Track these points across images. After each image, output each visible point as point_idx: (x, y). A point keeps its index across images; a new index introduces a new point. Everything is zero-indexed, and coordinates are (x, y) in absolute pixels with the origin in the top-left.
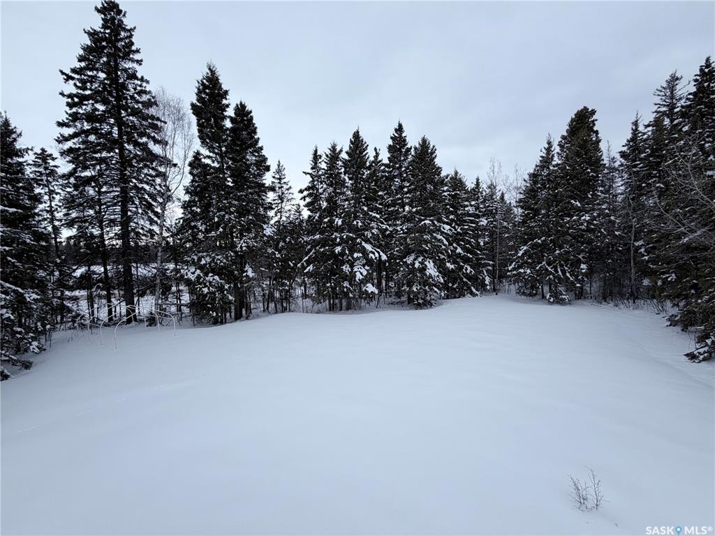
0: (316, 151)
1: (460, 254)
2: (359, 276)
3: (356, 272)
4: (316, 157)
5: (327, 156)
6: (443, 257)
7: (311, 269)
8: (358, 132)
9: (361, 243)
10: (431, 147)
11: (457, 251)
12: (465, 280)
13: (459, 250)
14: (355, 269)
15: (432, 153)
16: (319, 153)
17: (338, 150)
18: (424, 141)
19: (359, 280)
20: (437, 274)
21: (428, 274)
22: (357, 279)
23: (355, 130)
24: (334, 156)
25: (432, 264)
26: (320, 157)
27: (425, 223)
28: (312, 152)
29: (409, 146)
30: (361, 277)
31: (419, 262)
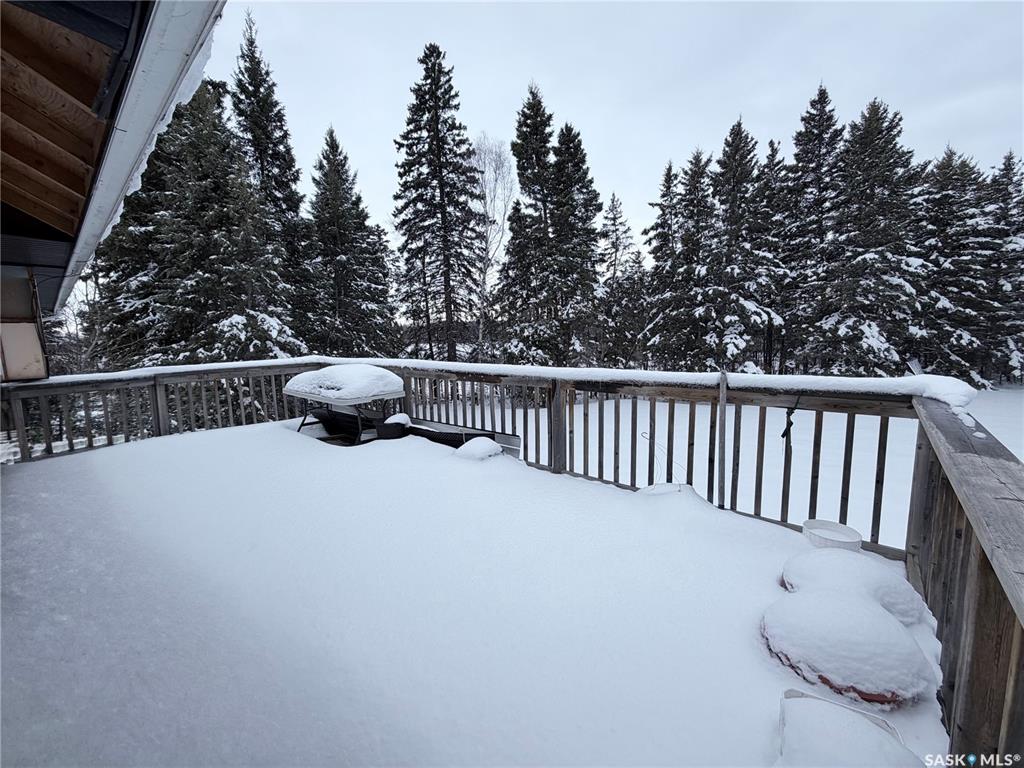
0: (670, 169)
1: (945, 310)
2: (731, 350)
3: (727, 344)
4: (669, 177)
5: (686, 173)
6: (902, 316)
7: (658, 341)
8: (739, 125)
9: (738, 300)
10: (890, 116)
11: (940, 305)
12: (954, 357)
13: (944, 303)
14: (727, 340)
15: (891, 128)
16: (674, 172)
17: (704, 159)
18: (874, 109)
19: (732, 355)
20: (887, 345)
21: (865, 346)
22: (729, 354)
23: (735, 123)
24: (698, 169)
25: (875, 329)
26: (676, 176)
27: (864, 260)
28: (664, 172)
29: (838, 126)
30: (736, 351)
31: (848, 327)
